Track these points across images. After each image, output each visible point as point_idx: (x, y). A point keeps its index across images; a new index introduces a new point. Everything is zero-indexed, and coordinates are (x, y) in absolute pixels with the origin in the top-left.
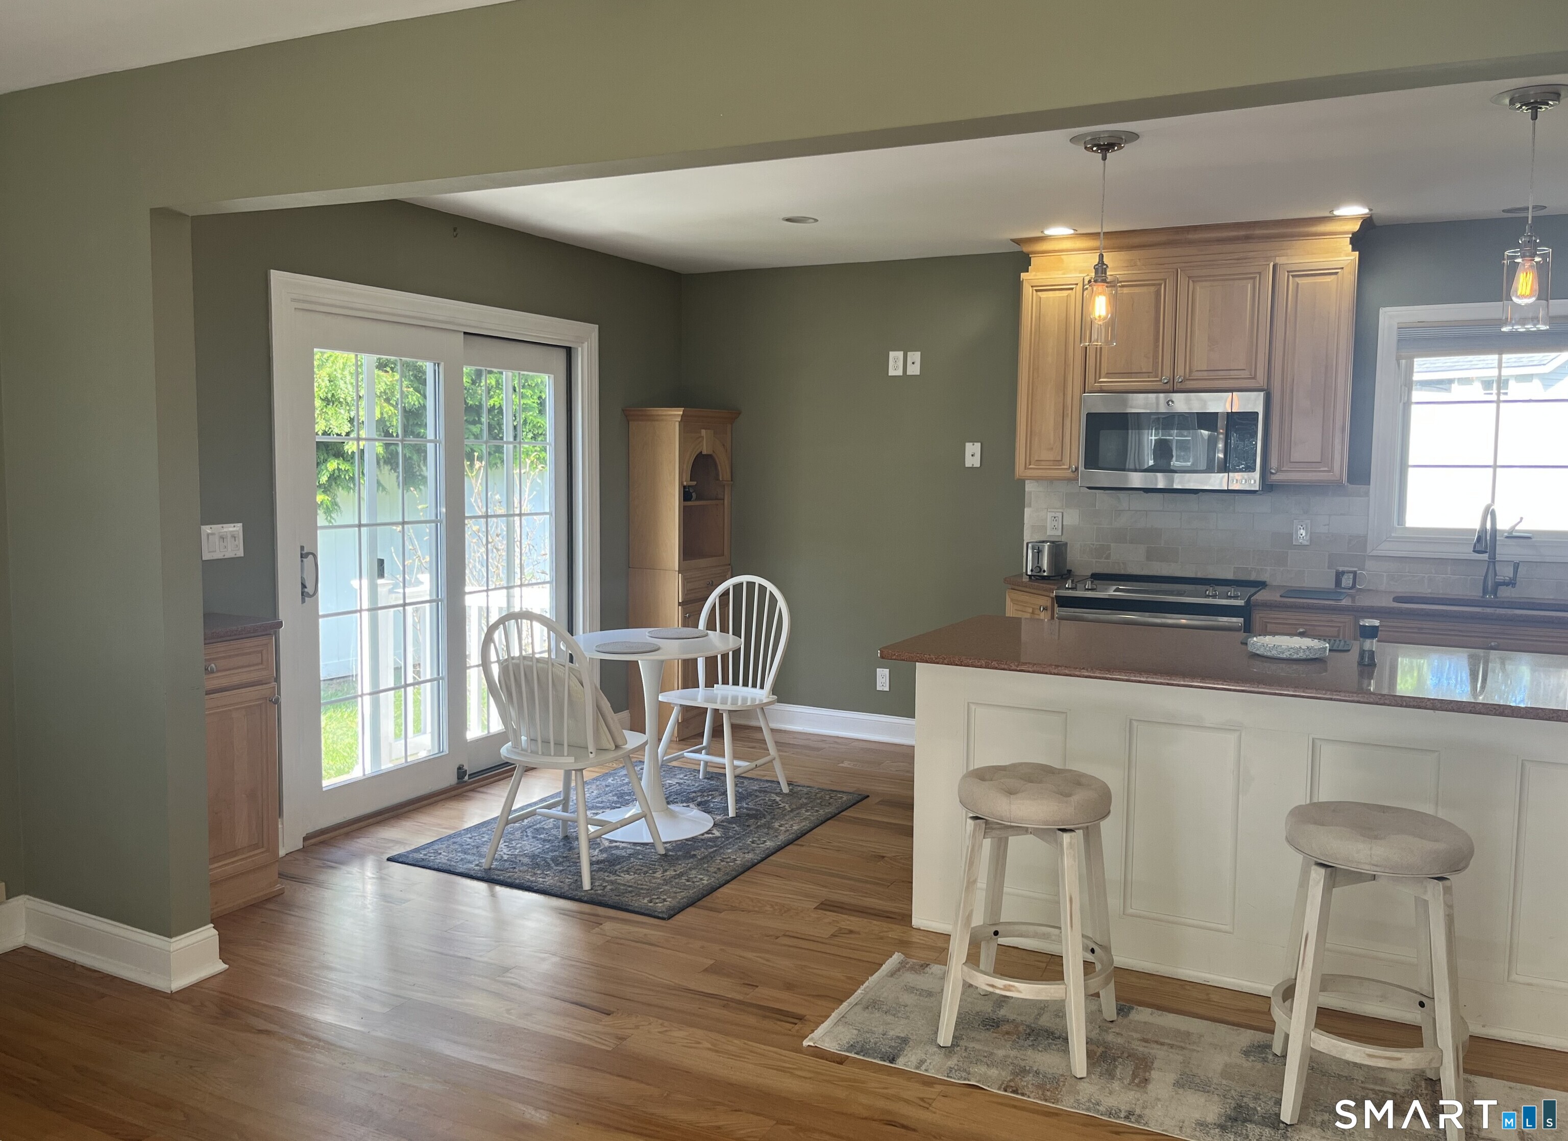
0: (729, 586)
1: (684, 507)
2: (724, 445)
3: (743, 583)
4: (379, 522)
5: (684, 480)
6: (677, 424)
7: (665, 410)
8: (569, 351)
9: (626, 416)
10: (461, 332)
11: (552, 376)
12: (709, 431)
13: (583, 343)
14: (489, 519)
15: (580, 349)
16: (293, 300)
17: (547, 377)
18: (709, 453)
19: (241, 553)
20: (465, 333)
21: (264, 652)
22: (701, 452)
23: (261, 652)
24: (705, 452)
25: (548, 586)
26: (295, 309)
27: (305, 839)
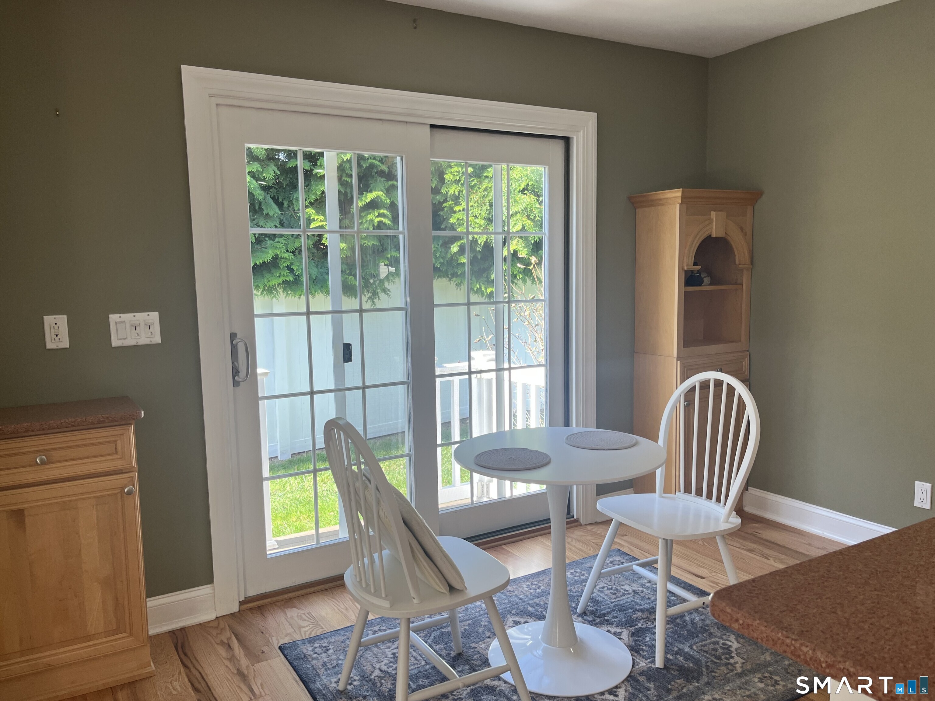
0: (695, 382)
1: (686, 292)
2: (742, 229)
3: (710, 380)
4: (344, 309)
5: (685, 264)
6: (678, 206)
7: (668, 193)
8: (567, 140)
9: (633, 204)
10: (426, 124)
11: (547, 167)
12: (720, 213)
13: (578, 132)
14: (471, 307)
15: (575, 138)
16: (211, 96)
17: (543, 169)
18: (721, 234)
19: (157, 339)
20: (432, 126)
21: (119, 443)
22: (711, 235)
23: (115, 442)
24: (714, 235)
25: (542, 369)
26: (217, 105)
27: (241, 603)
